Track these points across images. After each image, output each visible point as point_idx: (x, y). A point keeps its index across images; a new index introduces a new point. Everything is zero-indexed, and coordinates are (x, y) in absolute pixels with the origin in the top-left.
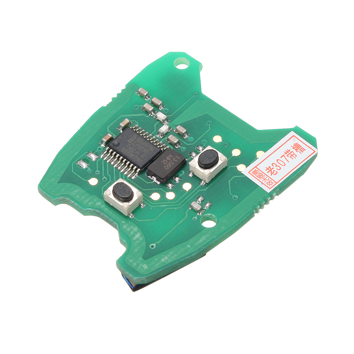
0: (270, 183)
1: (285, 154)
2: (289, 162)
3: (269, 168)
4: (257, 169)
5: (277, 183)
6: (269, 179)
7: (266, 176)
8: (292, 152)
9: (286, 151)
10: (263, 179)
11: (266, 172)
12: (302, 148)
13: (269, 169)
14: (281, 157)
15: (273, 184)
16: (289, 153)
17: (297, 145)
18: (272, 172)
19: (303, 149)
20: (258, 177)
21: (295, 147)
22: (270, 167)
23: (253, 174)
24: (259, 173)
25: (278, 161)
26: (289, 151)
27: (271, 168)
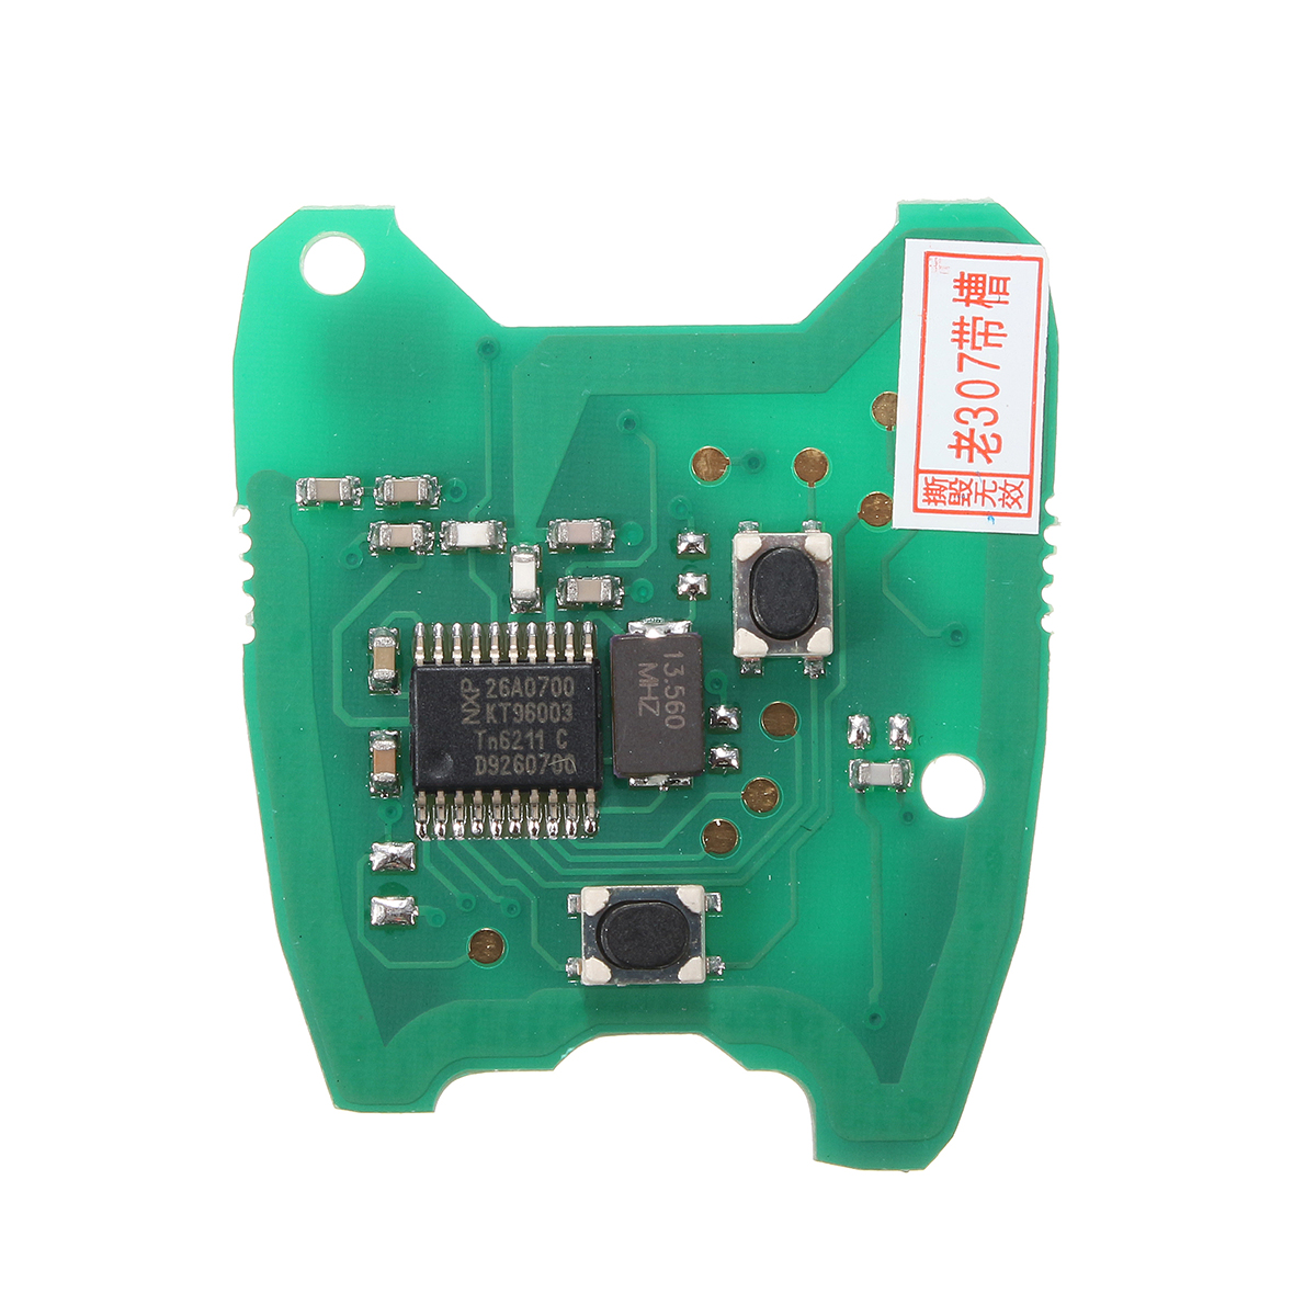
0: (1012, 494)
1: (961, 347)
2: (997, 367)
3: (959, 441)
4: (930, 476)
5: (1030, 477)
6: (994, 482)
7: (976, 479)
8: (975, 319)
9: (954, 332)
10: (980, 497)
11: (962, 464)
12: (992, 279)
13: (964, 444)
14: (960, 369)
15: (1025, 489)
16: (968, 333)
17: (969, 281)
18: (984, 448)
19: (998, 279)
20: (955, 503)
21: (970, 293)
22: (957, 434)
23: (932, 506)
24: (947, 485)
25: (964, 389)
26: (962, 323)
27: (968, 436)
